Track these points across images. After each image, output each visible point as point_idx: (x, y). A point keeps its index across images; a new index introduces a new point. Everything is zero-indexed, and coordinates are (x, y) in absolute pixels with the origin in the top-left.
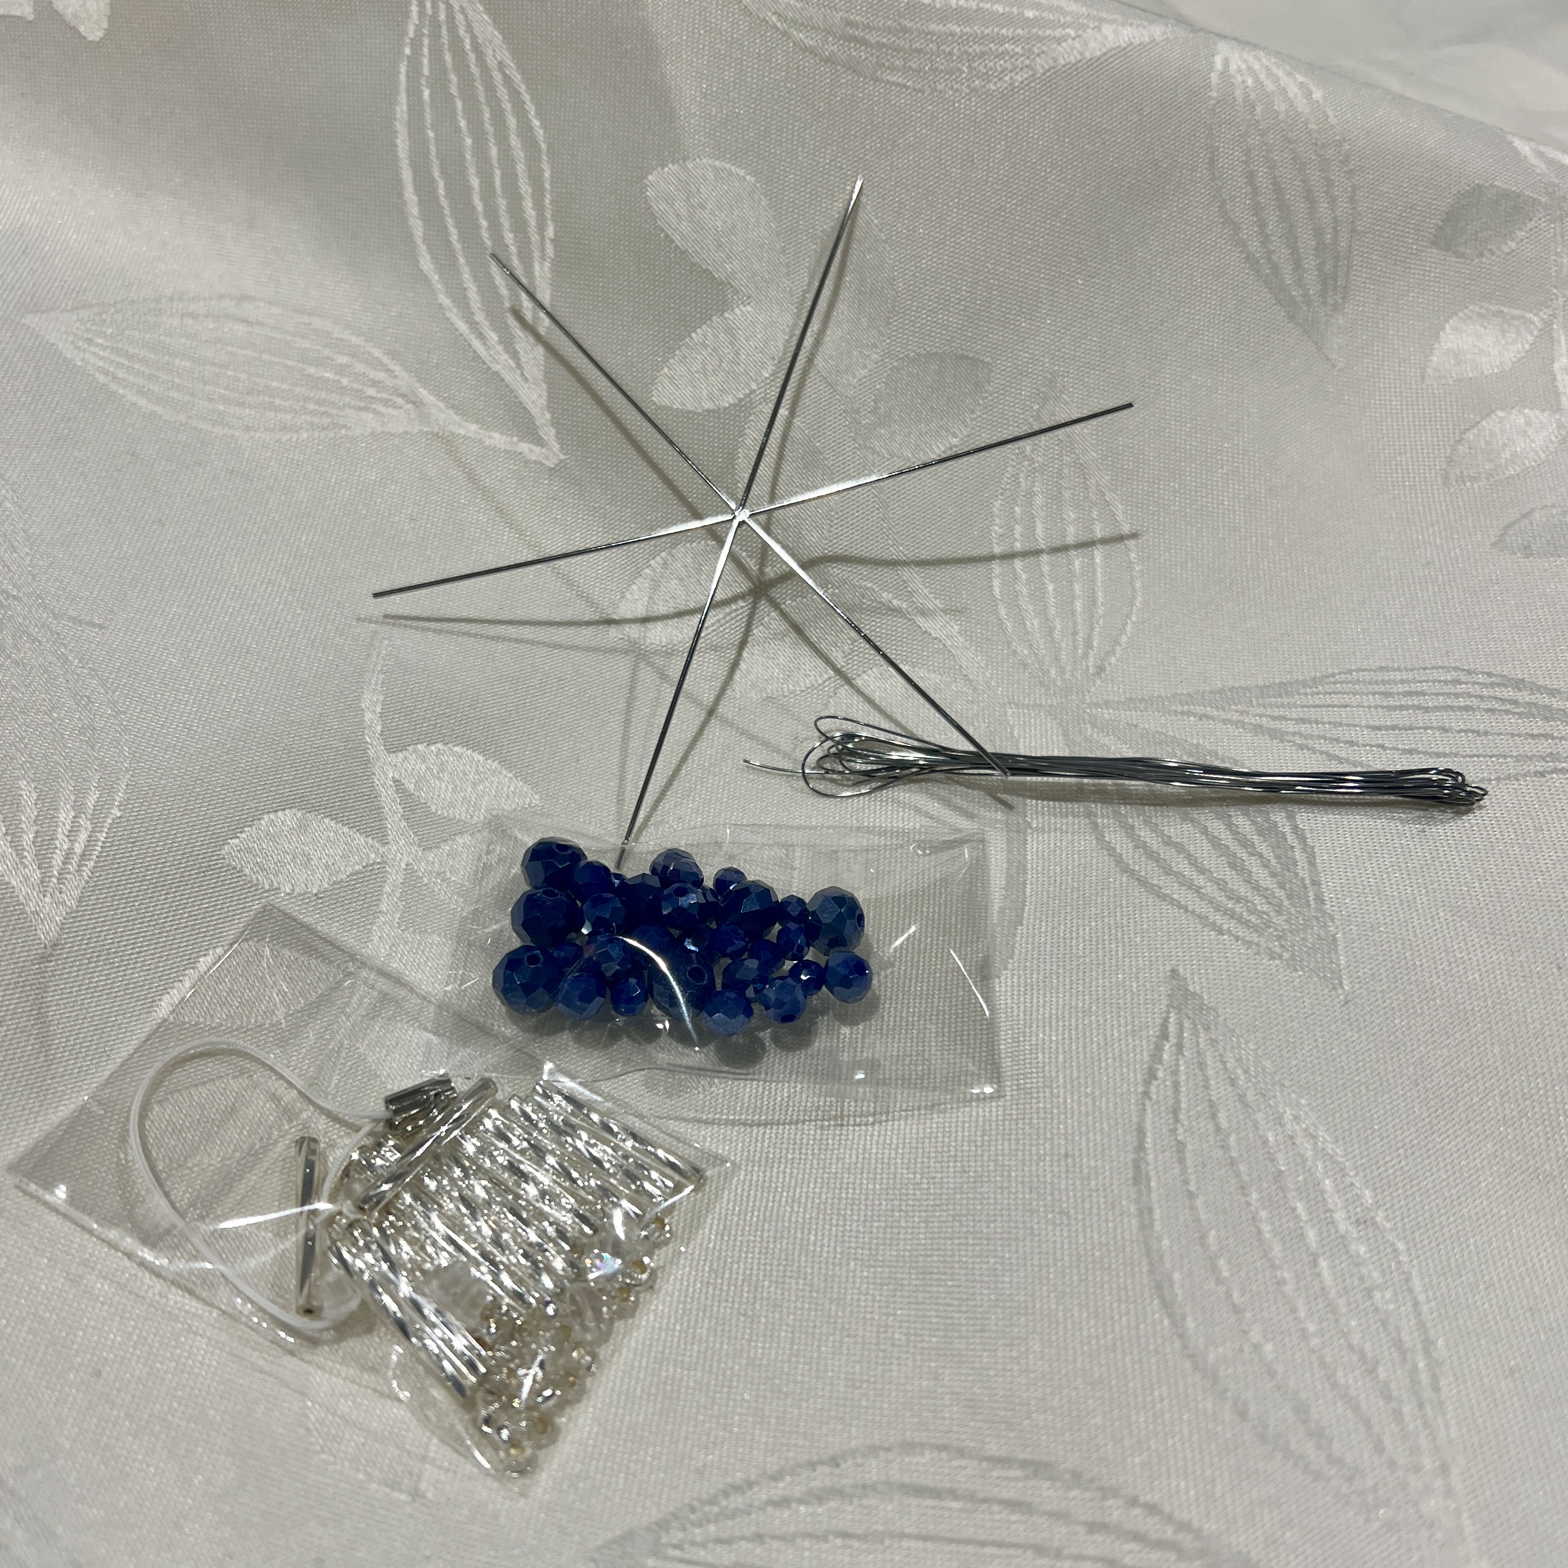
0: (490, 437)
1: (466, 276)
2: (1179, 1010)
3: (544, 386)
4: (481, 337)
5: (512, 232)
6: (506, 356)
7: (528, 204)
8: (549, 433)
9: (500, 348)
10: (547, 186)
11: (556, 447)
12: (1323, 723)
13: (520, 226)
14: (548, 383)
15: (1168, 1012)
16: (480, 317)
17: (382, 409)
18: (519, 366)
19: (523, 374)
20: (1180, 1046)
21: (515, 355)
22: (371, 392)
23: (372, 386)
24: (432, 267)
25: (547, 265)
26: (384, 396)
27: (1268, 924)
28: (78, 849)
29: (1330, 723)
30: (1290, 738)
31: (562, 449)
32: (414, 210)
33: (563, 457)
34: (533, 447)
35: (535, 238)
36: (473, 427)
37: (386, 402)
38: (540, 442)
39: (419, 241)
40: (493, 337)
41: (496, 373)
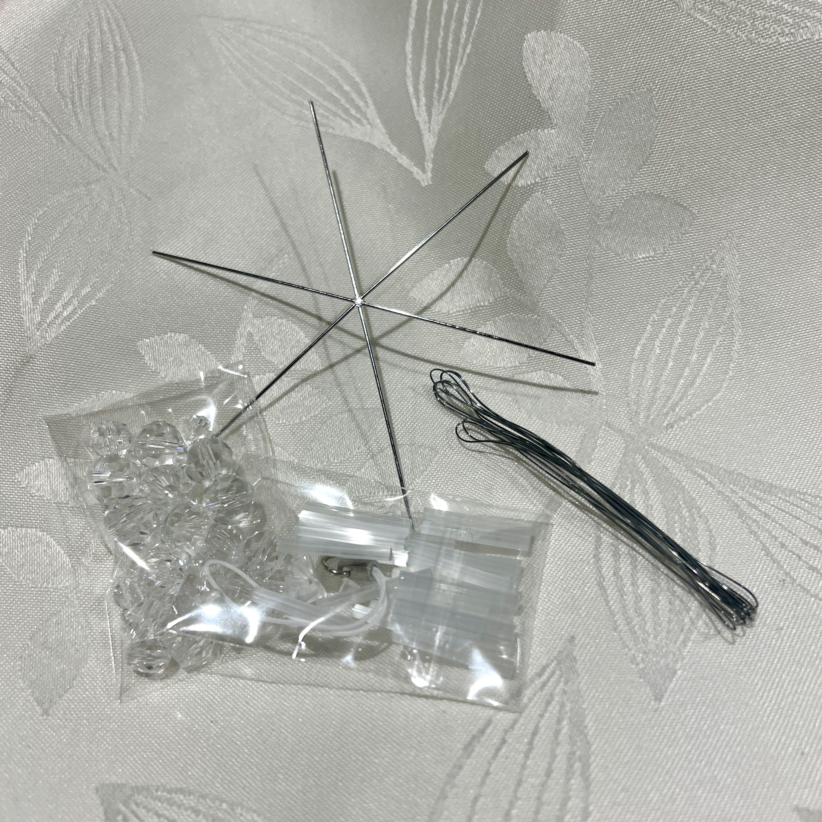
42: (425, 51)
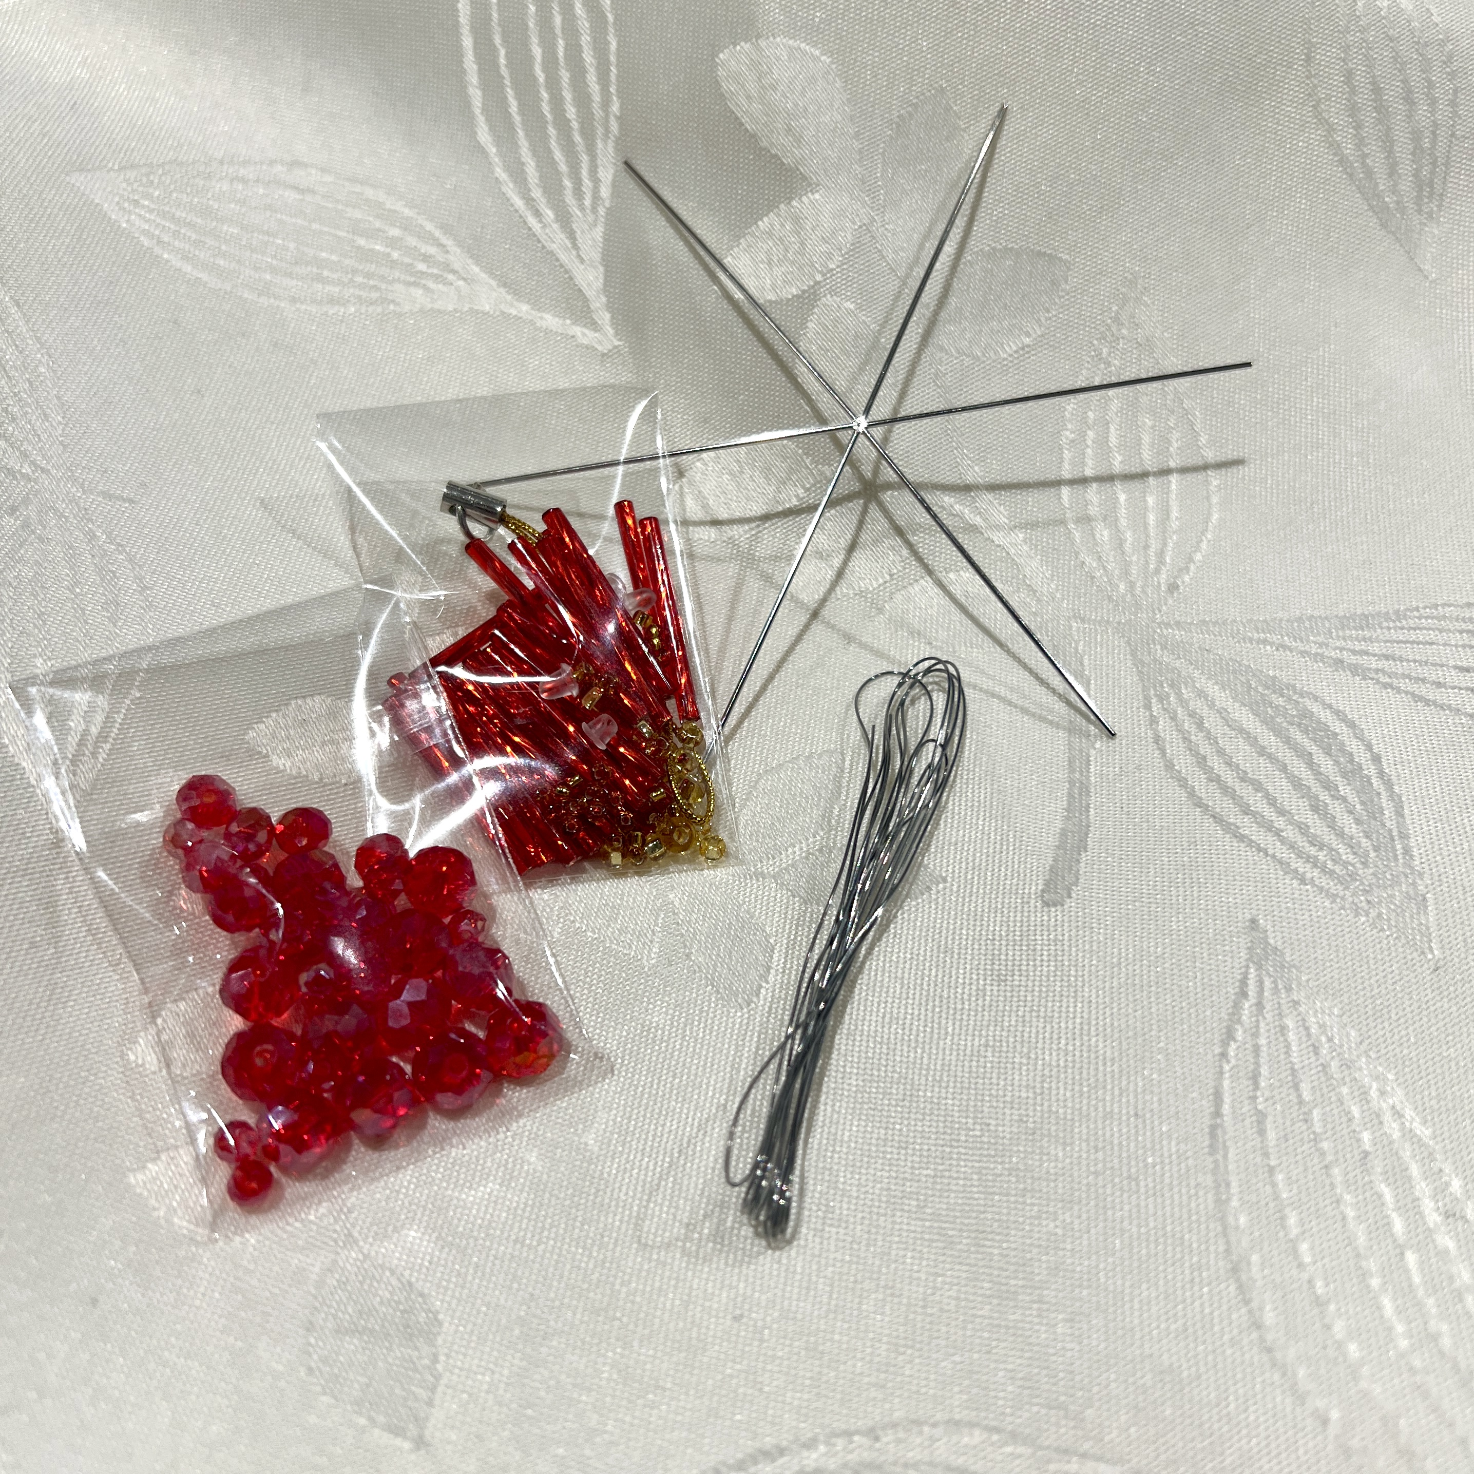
0: (541, 318)
1: (525, 152)
2: (1259, 967)
3: (601, 269)
4: (538, 214)
5: (574, 106)
6: (563, 236)
7: (592, 78)
8: (604, 318)
9: (555, 226)
10: (613, 59)
11: (610, 331)
12: (1408, 661)
13: (583, 100)
14: (606, 266)
15: (1247, 967)
16: (537, 193)
17: (431, 285)
18: (575, 246)
19: (579, 256)
20: (1260, 1005)
21: (572, 236)
22: (422, 267)
23: (424, 261)
24: (490, 139)
25: (611, 144)
26: (435, 271)
27: (1353, 876)
28: (94, 730)
29: (1415, 661)
30: (1373, 675)
31: (616, 334)
32: (473, 78)
33: (617, 343)
34: (586, 331)
35: (598, 113)
36: (525, 307)
37: (437, 278)
38: (594, 326)
39: (477, 111)
40: (549, 214)
41: (551, 253)
42: (521, 133)
